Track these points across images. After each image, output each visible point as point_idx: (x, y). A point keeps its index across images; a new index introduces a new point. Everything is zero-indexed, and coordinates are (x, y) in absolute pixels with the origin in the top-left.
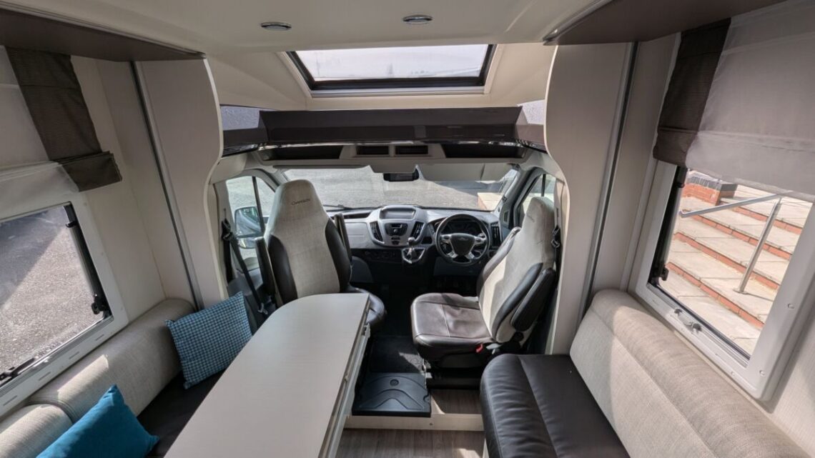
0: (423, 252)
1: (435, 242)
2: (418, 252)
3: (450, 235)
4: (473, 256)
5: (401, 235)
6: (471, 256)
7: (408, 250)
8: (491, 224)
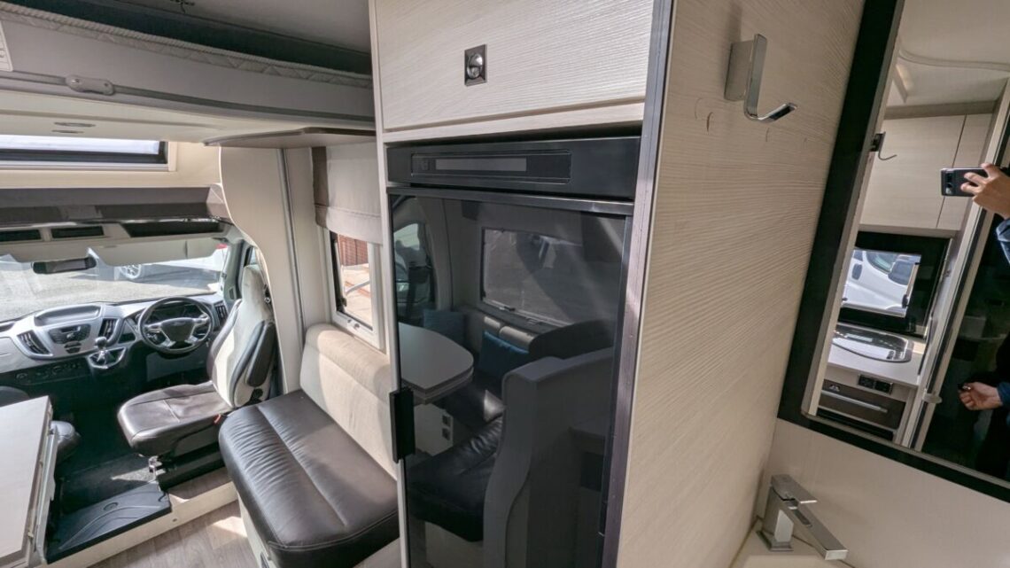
0: (124, 351)
1: (139, 338)
2: (115, 354)
3: (159, 324)
4: (195, 339)
5: (81, 339)
6: (192, 339)
7: (97, 355)
8: (215, 304)
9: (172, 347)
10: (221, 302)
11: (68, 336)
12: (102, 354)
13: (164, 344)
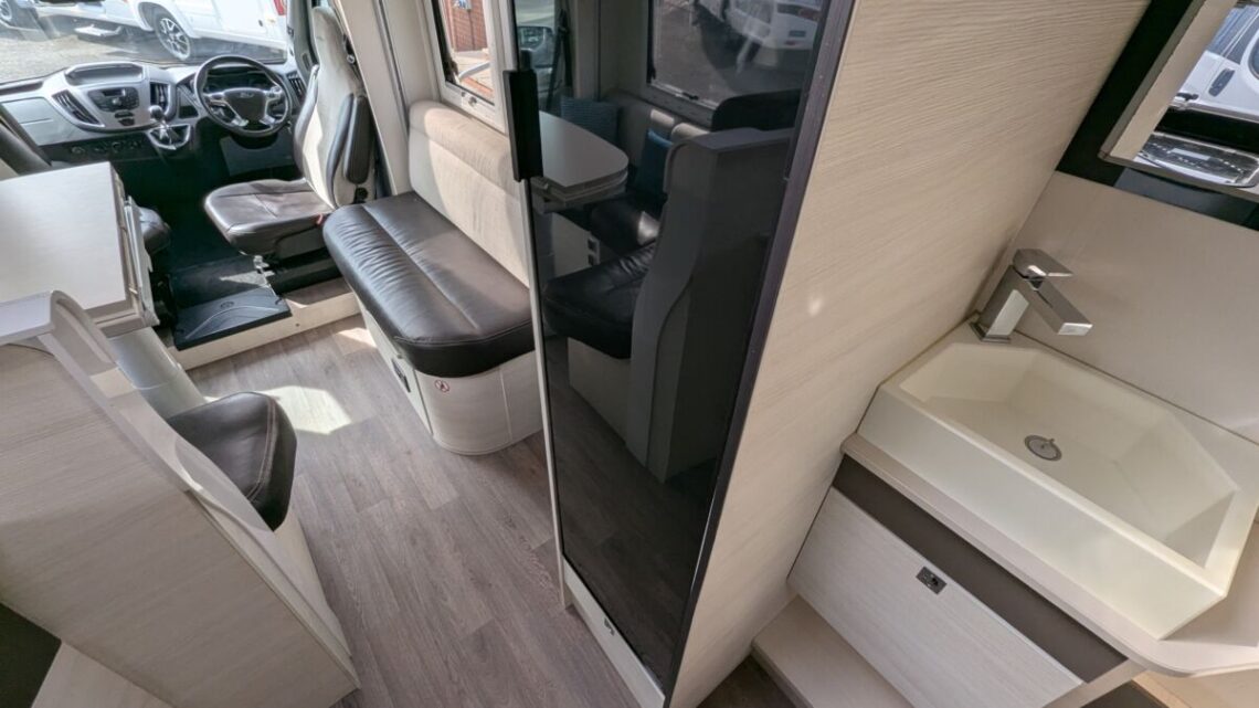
0: (189, 129)
1: (202, 113)
2: (180, 131)
3: (221, 93)
4: (272, 120)
6: (268, 120)
7: (158, 131)
8: (288, 75)
9: (245, 128)
10: (295, 73)
11: (114, 102)
12: (163, 129)
13: (235, 122)
